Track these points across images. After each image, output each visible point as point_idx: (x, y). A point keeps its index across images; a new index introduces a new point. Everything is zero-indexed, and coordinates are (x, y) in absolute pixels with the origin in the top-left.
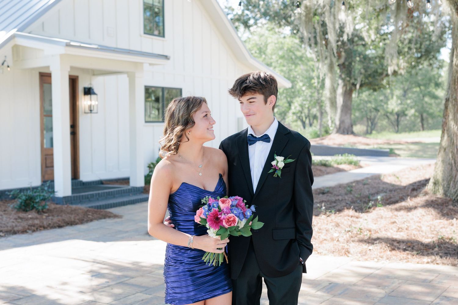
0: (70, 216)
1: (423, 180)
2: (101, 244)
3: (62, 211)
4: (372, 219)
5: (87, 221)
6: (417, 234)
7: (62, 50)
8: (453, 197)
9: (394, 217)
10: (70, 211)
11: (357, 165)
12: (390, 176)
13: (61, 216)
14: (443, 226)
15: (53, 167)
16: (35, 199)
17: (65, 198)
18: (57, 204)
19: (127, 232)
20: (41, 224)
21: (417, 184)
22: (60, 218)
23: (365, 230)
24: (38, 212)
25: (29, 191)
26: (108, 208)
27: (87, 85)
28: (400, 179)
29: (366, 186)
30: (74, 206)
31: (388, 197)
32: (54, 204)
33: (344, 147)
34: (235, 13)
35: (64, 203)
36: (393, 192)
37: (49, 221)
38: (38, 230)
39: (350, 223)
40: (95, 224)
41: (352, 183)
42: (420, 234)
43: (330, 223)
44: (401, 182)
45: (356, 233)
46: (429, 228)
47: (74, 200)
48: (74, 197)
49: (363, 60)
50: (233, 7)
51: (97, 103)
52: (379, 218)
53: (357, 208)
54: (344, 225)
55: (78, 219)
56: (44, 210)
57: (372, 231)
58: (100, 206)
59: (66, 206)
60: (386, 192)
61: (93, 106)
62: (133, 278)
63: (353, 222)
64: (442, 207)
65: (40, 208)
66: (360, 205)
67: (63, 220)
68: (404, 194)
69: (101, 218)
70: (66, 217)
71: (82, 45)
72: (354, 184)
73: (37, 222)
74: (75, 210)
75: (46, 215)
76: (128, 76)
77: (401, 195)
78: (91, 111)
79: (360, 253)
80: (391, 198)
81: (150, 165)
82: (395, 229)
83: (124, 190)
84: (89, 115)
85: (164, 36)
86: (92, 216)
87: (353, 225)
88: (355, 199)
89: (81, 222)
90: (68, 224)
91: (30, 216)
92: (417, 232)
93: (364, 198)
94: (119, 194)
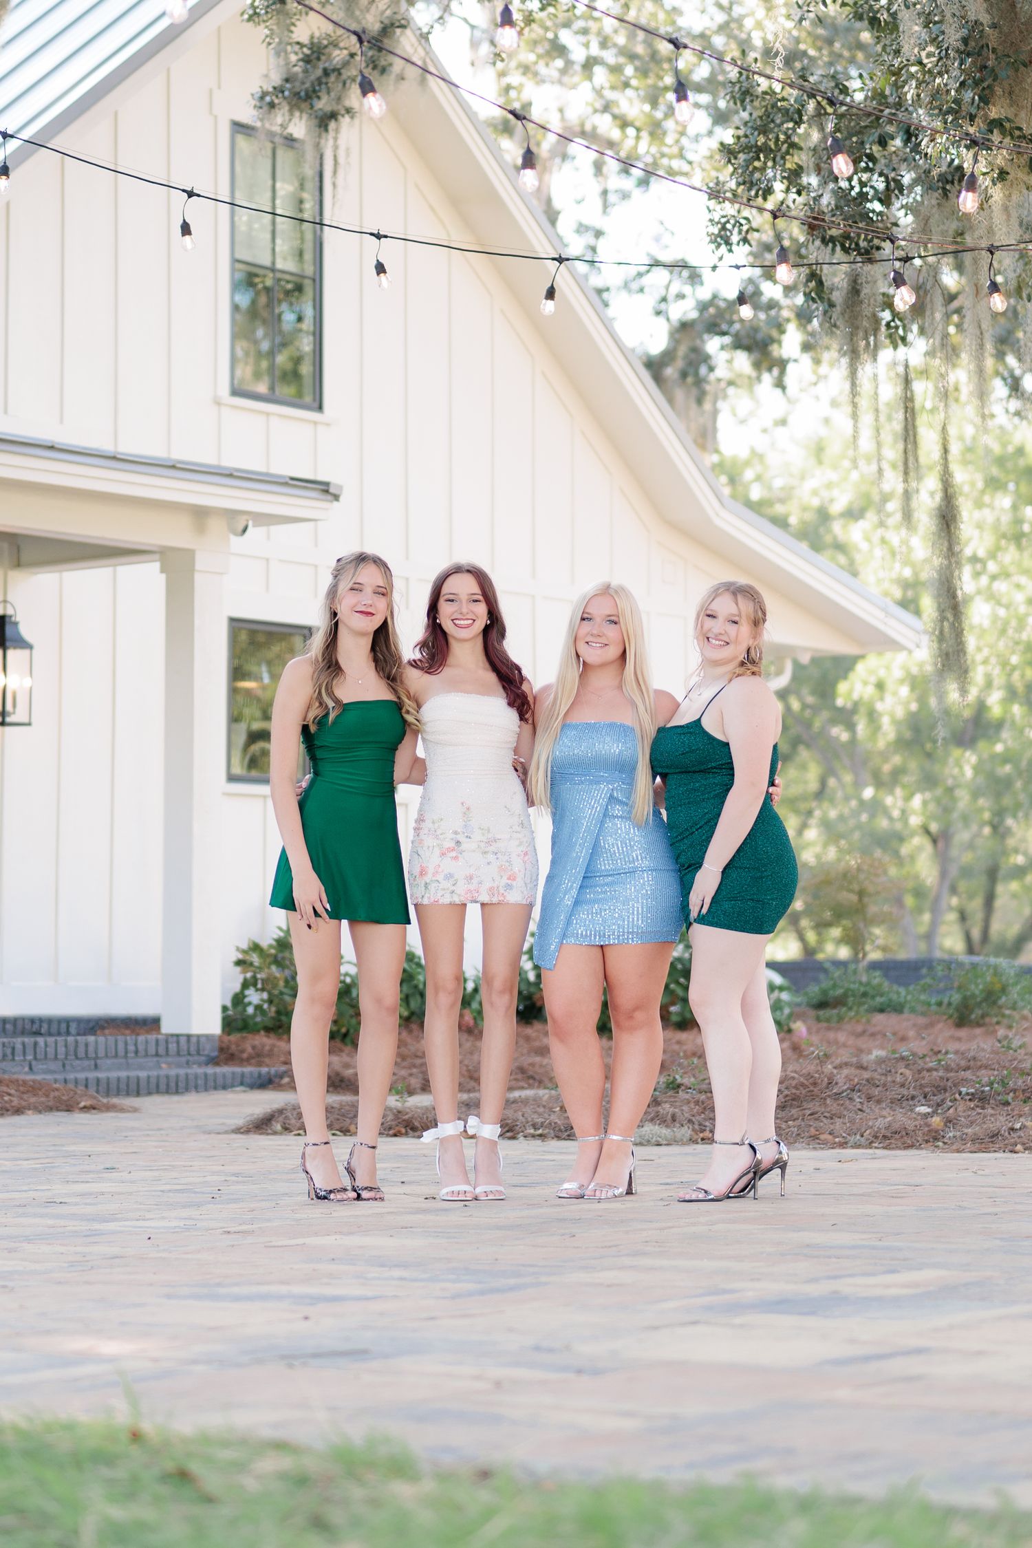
61: (15, 694)
69: (52, 1110)
76: (164, 570)
78: (3, 714)
81: (246, 953)
83: (136, 1041)
85: (319, 406)
94: (116, 1056)
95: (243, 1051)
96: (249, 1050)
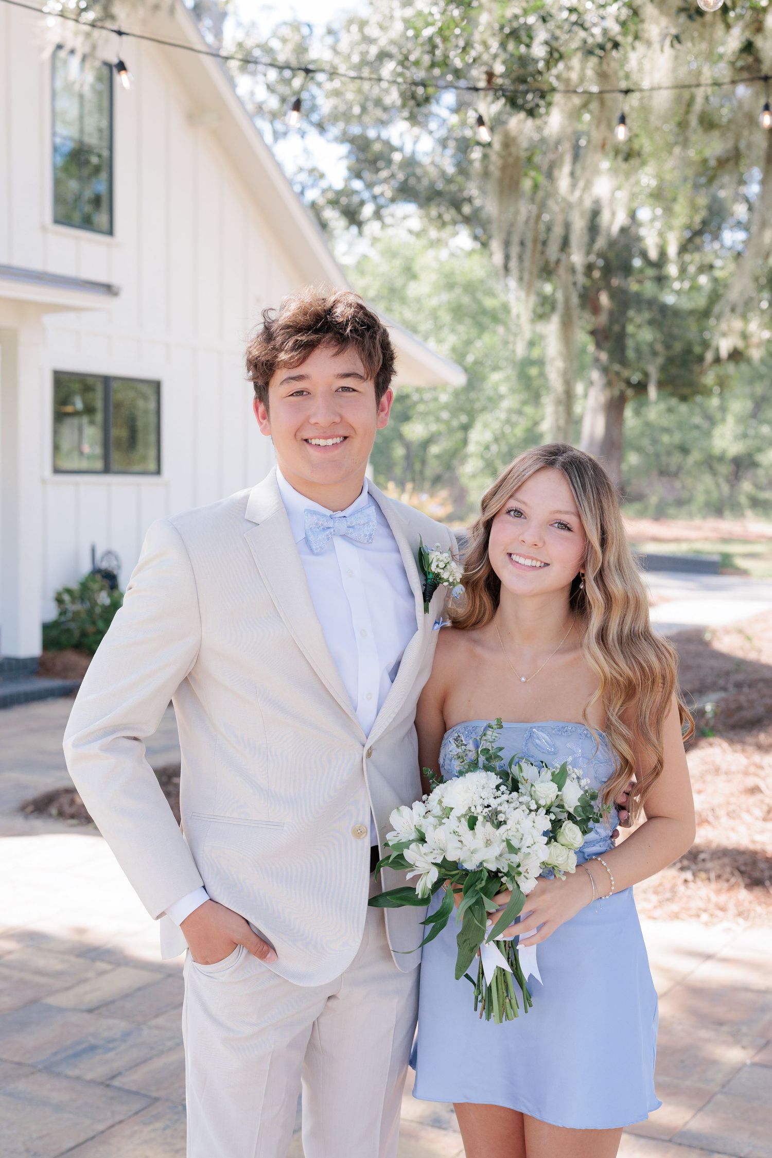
9: (752, 769)
12: (727, 631)
28: (755, 641)
31: (733, 706)
34: (323, 184)
36: (748, 690)
44: (760, 651)
49: (659, 317)
50: (322, 168)
60: (725, 689)
80: (740, 708)
81: (60, 593)
82: (759, 813)
85: (110, 231)
95: (55, 666)
96: (62, 664)
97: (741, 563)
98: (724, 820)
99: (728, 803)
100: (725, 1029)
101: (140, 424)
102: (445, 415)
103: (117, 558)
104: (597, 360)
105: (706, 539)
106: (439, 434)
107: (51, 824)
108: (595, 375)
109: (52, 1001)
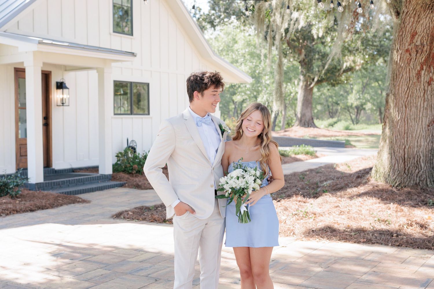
0: (42, 201)
1: (368, 169)
2: (69, 227)
3: (34, 196)
4: (318, 204)
5: (57, 206)
6: (357, 217)
7: (35, 47)
8: (392, 184)
9: (338, 201)
10: (41, 196)
11: (313, 155)
12: (342, 165)
13: (33, 201)
14: (381, 210)
15: (26, 156)
16: (9, 186)
17: (37, 184)
18: (30, 190)
19: (94, 215)
20: (14, 208)
21: (362, 172)
22: (32, 202)
23: (310, 213)
24: (12, 197)
25: (3, 178)
26: (78, 194)
27: (59, 80)
28: (351, 167)
29: (318, 174)
30: (46, 192)
31: (335, 184)
32: (27, 190)
33: (303, 138)
34: (202, 13)
35: (37, 189)
36: (340, 179)
37: (21, 205)
38: (12, 213)
39: (297, 207)
40: (64, 208)
41: (306, 171)
42: (359, 216)
43: (280, 207)
44: (352, 171)
45: (302, 216)
46: (368, 211)
47: (46, 186)
48: (46, 183)
49: (321, 57)
51: (68, 96)
52: (324, 202)
53: (305, 194)
54: (292, 209)
55: (49, 204)
56: (18, 195)
57: (317, 214)
58: (70, 192)
59: (38, 192)
60: (333, 180)
61: (65, 99)
62: (95, 256)
63: (300, 206)
64: (382, 193)
65: (14, 193)
66: (309, 191)
67: (35, 204)
68: (350, 181)
69: (70, 203)
70: (38, 202)
71: (54, 43)
72: (308, 173)
73: (10, 206)
74: (46, 195)
75: (20, 199)
76: (97, 72)
77: (346, 182)
78: (63, 104)
79: (303, 234)
80: (337, 184)
81: (118, 154)
82: (337, 213)
83: (93, 177)
84: (62, 107)
85: (132, 35)
86: (62, 201)
87: (300, 209)
88: (305, 186)
89: (52, 206)
90: (40, 208)
91: (4, 201)
92: (357, 215)
93: (312, 184)
94: (88, 181)
95: (117, 177)
96: (119, 177)
97: (353, 143)
98: (327, 215)
99: (329, 210)
100: (317, 264)
101: (142, 97)
102: (248, 92)
103: (135, 143)
104: (302, 71)
105: (342, 135)
106: (246, 99)
107: (121, 220)
108: (302, 77)
109: (129, 260)
